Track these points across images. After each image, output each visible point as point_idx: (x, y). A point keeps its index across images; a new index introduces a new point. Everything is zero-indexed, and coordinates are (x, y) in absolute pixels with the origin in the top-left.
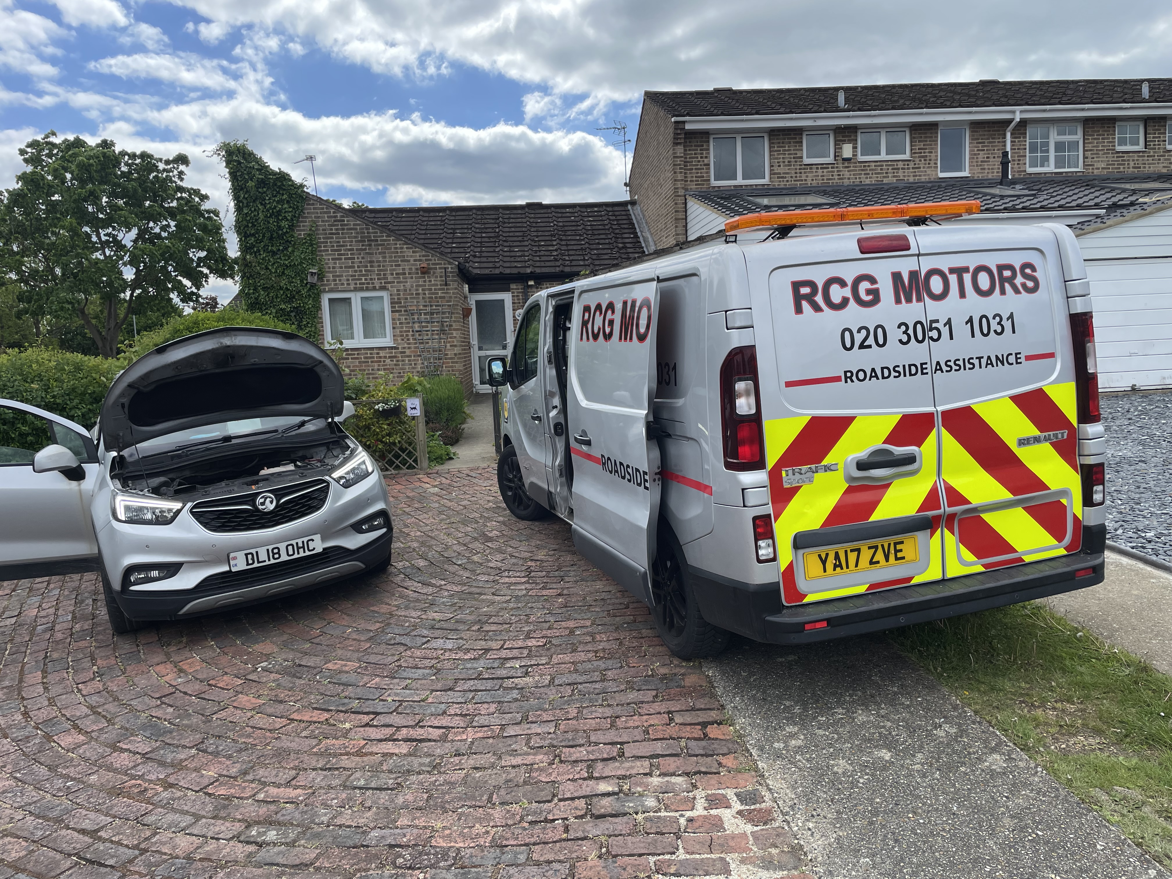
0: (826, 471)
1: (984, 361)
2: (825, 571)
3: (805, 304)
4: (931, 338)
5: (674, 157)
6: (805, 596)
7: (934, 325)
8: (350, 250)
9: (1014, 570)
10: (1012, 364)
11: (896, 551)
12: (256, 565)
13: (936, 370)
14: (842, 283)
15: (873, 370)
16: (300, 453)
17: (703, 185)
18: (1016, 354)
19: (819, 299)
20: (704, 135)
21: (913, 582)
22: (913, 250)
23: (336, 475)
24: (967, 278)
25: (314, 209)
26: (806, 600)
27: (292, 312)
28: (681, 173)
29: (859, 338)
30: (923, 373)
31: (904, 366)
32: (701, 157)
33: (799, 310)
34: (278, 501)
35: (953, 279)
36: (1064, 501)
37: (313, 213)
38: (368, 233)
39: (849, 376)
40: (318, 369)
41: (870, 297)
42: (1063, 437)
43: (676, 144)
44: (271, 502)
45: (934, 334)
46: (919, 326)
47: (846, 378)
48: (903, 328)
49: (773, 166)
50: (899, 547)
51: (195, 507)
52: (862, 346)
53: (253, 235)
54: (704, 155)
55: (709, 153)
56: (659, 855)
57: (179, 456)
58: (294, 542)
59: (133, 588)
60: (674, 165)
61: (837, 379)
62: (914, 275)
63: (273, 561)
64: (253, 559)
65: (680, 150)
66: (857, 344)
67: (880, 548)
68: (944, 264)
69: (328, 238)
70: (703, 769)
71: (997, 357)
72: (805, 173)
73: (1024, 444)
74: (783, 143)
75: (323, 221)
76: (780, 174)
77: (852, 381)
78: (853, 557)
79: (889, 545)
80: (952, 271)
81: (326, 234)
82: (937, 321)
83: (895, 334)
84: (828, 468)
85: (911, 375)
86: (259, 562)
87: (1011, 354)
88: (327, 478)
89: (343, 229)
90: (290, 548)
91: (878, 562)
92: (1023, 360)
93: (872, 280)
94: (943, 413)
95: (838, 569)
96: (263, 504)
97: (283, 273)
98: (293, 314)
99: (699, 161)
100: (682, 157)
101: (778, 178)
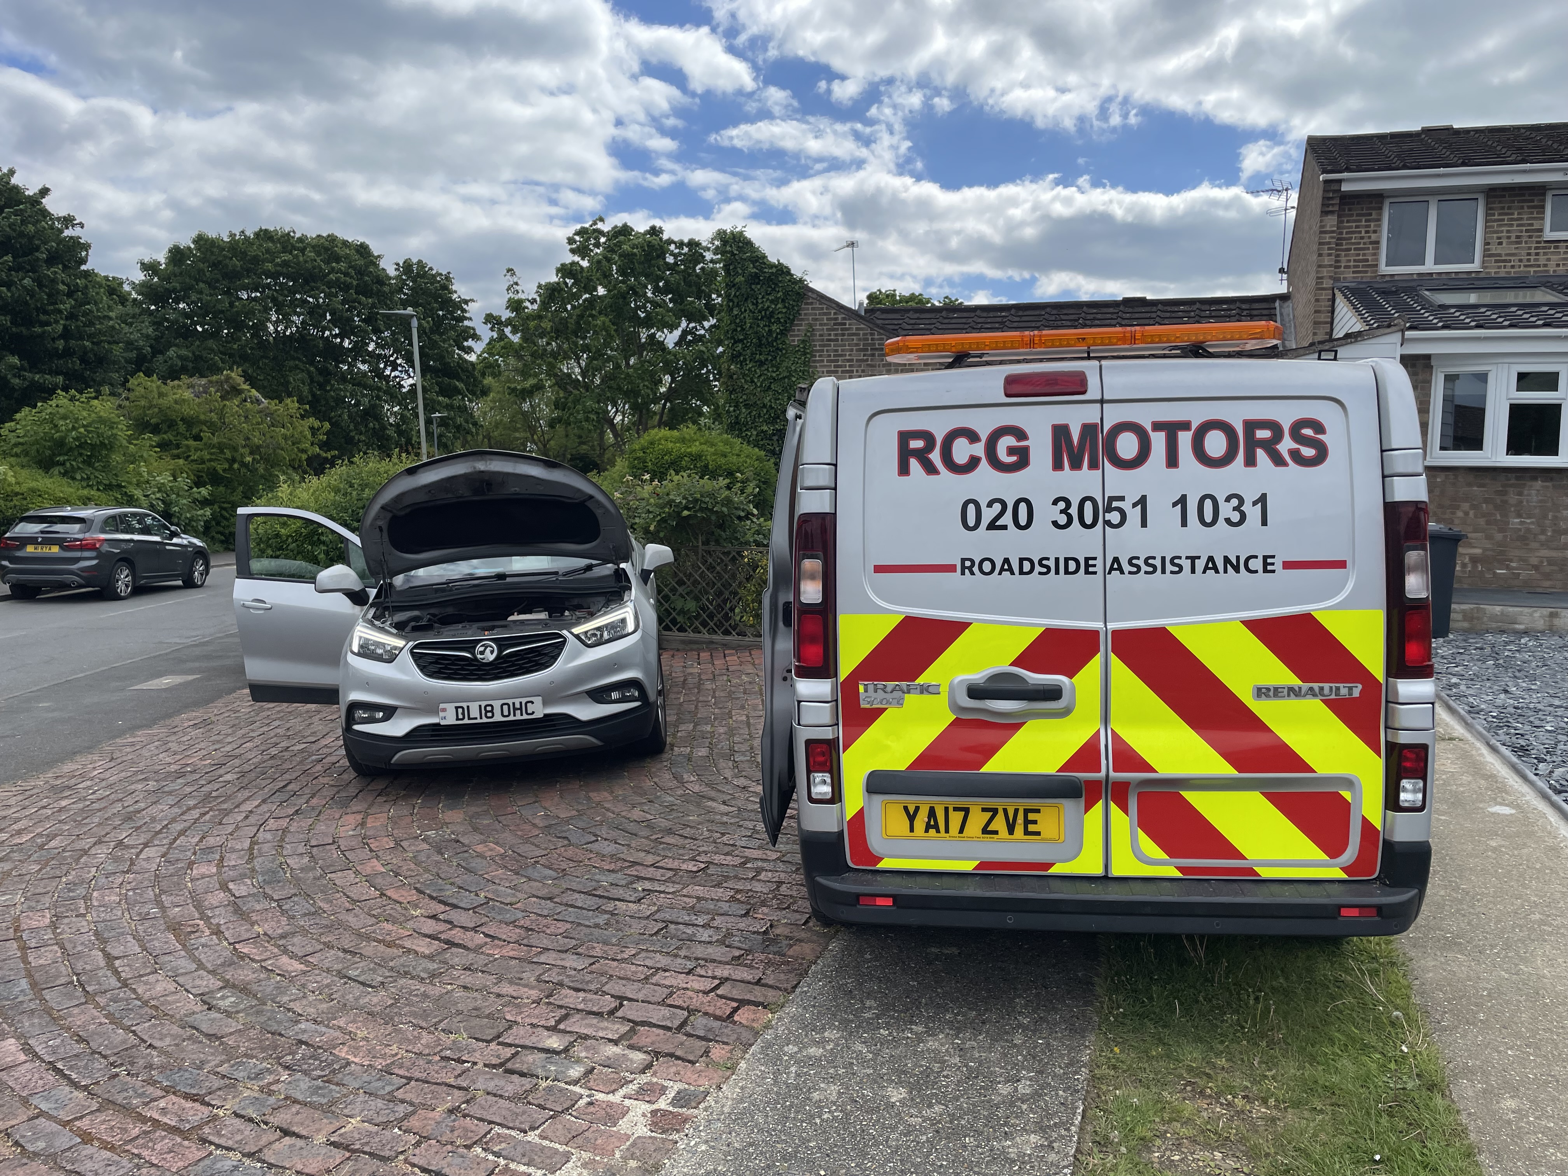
0: (922, 693)
1: (1200, 564)
2: (912, 830)
3: (914, 463)
4: (1108, 523)
5: (1321, 232)
6: (881, 859)
7: (1115, 504)
8: (848, 361)
9: (1235, 885)
10: (1256, 572)
11: (1027, 822)
12: (466, 721)
13: (1112, 569)
14: (972, 436)
15: (1006, 561)
17: (1366, 272)
18: (1265, 558)
19: (935, 457)
20: (1376, 198)
21: (1053, 871)
22: (1093, 392)
23: (576, 630)
24: (1185, 439)
25: (813, 309)
26: (881, 865)
27: (774, 435)
28: (1330, 255)
29: (988, 515)
30: (1087, 572)
31: (1057, 560)
32: (1367, 232)
33: (904, 470)
34: (500, 651)
35: (1158, 440)
36: (1347, 795)
37: (811, 314)
38: (872, 339)
39: (967, 566)
41: (1013, 459)
42: (1350, 694)
43: (1325, 213)
44: (492, 652)
45: (1115, 517)
46: (1088, 505)
47: (963, 568)
48: (1062, 505)
49: (1488, 244)
50: (1031, 816)
51: (416, 647)
52: (992, 526)
53: (741, 341)
54: (1372, 228)
55: (1379, 226)
57: (443, 590)
58: (510, 702)
59: (357, 727)
60: (1320, 244)
61: (951, 568)
62: (1089, 430)
63: (485, 720)
64: (463, 714)
65: (1331, 221)
66: (985, 522)
67: (1001, 813)
68: (1145, 416)
69: (824, 346)
71: (1227, 560)
72: (1545, 254)
73: (1267, 696)
74: (1509, 208)
75: (821, 325)
76: (1500, 255)
77: (972, 573)
78: (956, 818)
79: (1016, 811)
80: (1157, 426)
81: (823, 340)
82: (1122, 499)
83: (1047, 513)
84: (925, 689)
85: (1067, 572)
86: (469, 718)
87: (1256, 557)
88: (565, 633)
89: (843, 335)
90: (505, 707)
91: (996, 832)
92: (1278, 566)
93: (1020, 434)
94: (1115, 632)
95: (932, 832)
96: (482, 653)
97: (769, 388)
98: (775, 438)
99: (1362, 238)
100: (1333, 232)
101: (1496, 261)
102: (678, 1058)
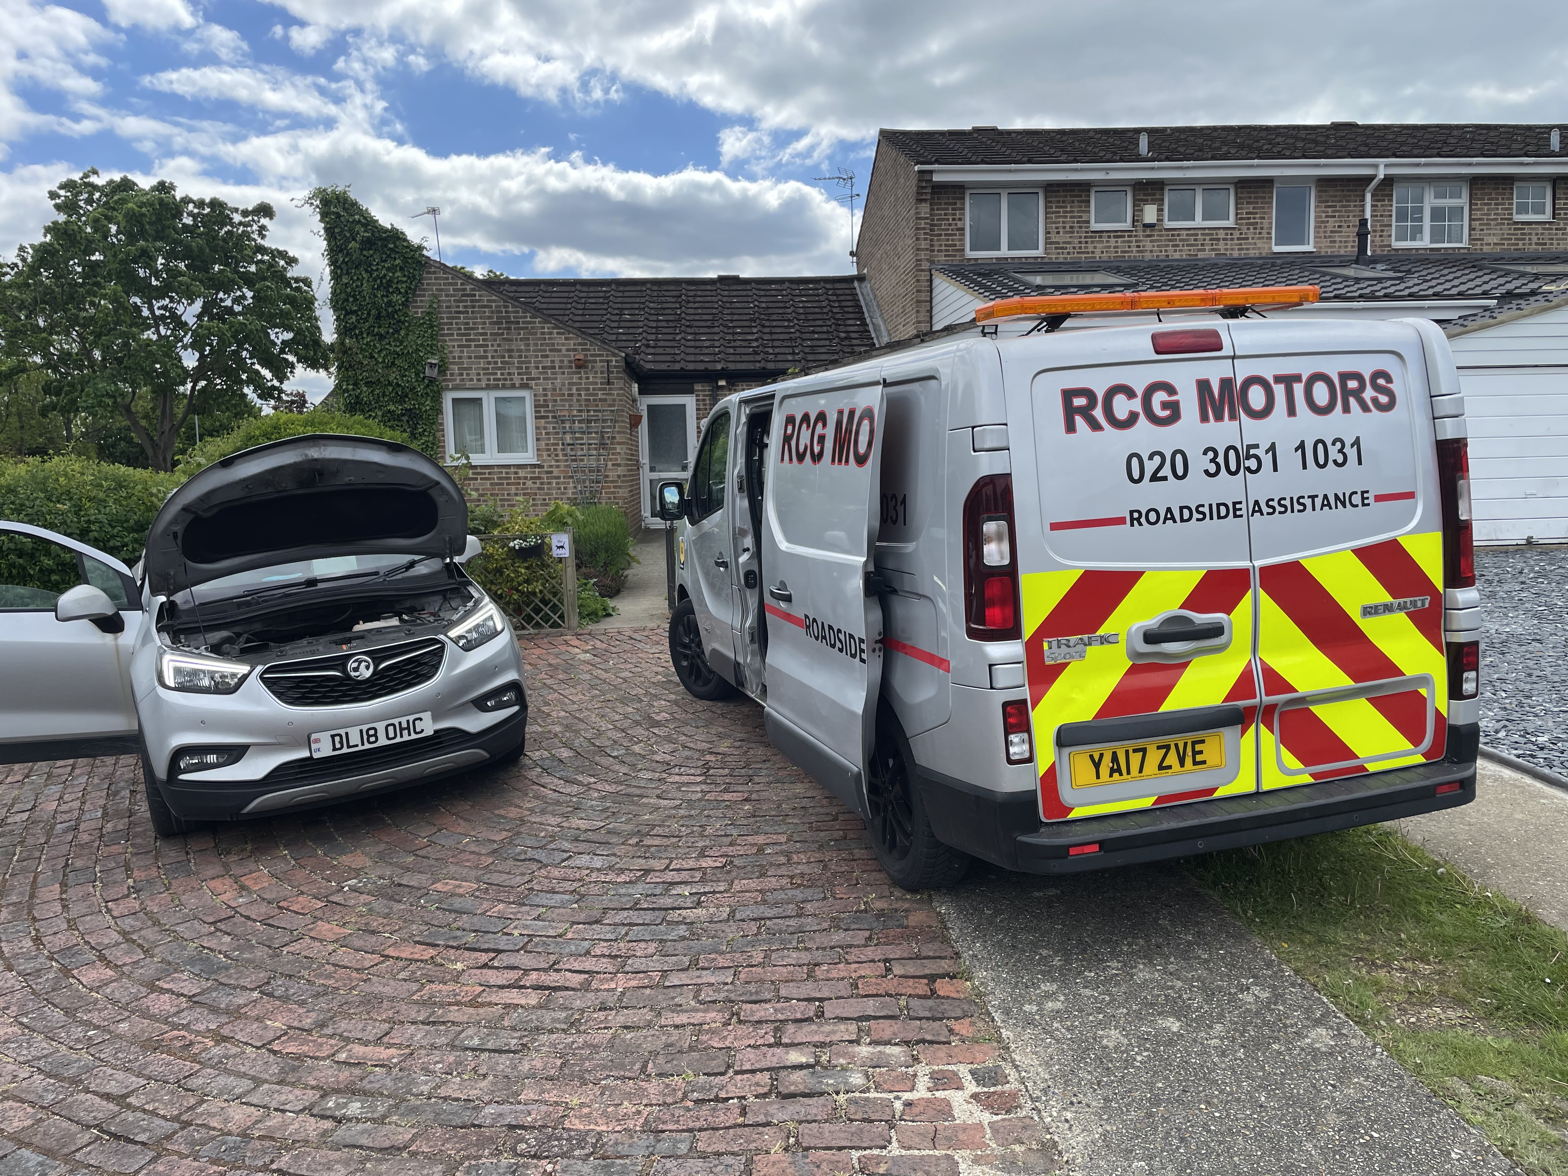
0: (1102, 643)
1: (1318, 502)
2: (1098, 777)
3: (1079, 420)
4: (1248, 469)
5: (917, 218)
6: (1071, 809)
7: (1252, 452)
8: (482, 334)
9: (1354, 782)
10: (1357, 506)
11: (1195, 753)
12: (345, 750)
13: (1254, 511)
14: (1130, 393)
15: (1169, 510)
16: (408, 604)
17: (955, 256)
18: (1363, 493)
19: (1098, 413)
20: (959, 189)
21: (1217, 794)
22: (1227, 351)
23: (454, 633)
24: (1299, 389)
25: (436, 278)
26: (1072, 815)
27: (403, 415)
28: (926, 239)
29: (1150, 467)
30: (1235, 516)
31: (1211, 506)
32: (954, 219)
33: (1070, 428)
34: (376, 667)
35: (1279, 390)
36: (1423, 691)
37: (434, 284)
38: (506, 312)
39: (1135, 517)
40: (432, 492)
41: (1167, 413)
42: (1423, 605)
43: (920, 201)
44: (368, 668)
45: (1252, 464)
46: (1232, 453)
47: (1132, 519)
48: (1211, 455)
49: (1049, 233)
50: (1198, 747)
51: (266, 671)
52: (1154, 478)
53: (355, 312)
54: (958, 217)
55: (963, 214)
56: (865, 1148)
57: (248, 604)
58: (396, 721)
59: (183, 777)
60: (917, 229)
61: (1120, 521)
62: (1227, 383)
63: (367, 746)
64: (341, 742)
65: (925, 209)
66: (1148, 475)
67: (1173, 747)
68: (1267, 370)
69: (453, 318)
70: (928, 1037)
71: (1337, 497)
72: (1092, 242)
73: (1370, 613)
74: (1064, 202)
75: (447, 295)
76: (1058, 243)
77: (1140, 524)
78: (1136, 759)
79: (1186, 744)
80: (1278, 379)
81: (450, 312)
82: (1256, 446)
83: (1199, 463)
84: (1104, 640)
85: (1219, 517)
86: (349, 747)
87: (1356, 493)
88: (442, 637)
89: (474, 307)
90: (391, 729)
91: (1170, 767)
92: (1371, 501)
93: (1170, 389)
94: (1263, 570)
95: (1116, 775)
96: (356, 669)
97: (393, 363)
98: (405, 418)
99: (950, 225)
100: (927, 218)
101: (1056, 248)
102: (931, 1042)
